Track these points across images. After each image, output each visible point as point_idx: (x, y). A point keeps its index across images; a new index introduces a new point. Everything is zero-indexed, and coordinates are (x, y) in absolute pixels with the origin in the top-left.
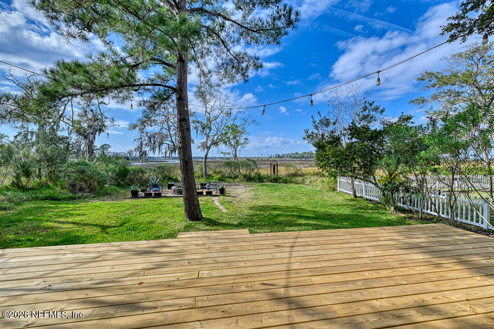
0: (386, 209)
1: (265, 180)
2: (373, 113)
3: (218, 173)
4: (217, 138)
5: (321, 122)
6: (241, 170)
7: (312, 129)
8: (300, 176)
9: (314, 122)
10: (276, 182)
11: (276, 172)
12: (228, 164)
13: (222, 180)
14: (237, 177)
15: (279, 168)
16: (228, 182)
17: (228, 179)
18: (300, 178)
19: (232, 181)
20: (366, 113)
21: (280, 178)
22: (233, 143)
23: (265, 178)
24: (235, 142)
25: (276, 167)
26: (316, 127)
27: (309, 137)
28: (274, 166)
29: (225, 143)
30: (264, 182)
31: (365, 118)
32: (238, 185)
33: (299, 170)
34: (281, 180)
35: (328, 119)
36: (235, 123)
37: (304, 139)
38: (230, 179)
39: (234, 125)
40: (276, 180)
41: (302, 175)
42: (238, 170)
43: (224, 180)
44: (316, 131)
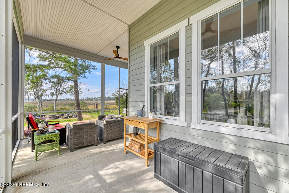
5: (118, 91)
23: (91, 111)
25: (97, 105)
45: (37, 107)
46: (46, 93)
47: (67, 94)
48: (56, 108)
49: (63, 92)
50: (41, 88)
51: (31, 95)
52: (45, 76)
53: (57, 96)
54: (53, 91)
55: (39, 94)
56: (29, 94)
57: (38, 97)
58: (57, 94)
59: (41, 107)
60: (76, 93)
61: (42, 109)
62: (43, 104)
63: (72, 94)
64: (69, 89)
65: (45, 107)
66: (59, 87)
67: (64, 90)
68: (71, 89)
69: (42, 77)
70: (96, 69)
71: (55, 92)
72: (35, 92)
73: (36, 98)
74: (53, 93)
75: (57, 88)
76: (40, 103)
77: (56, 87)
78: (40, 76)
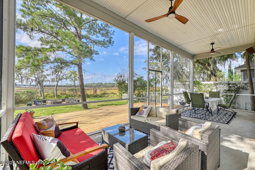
0: (138, 102)
1: (91, 96)
3: (64, 94)
5: (120, 76)
6: (78, 93)
8: (106, 94)
11: (96, 93)
21: (98, 95)
25: (96, 90)
33: (105, 92)
40: (96, 96)
42: (76, 93)
45: (38, 92)
46: (47, 79)
47: (67, 80)
48: (56, 94)
49: (63, 78)
50: (43, 74)
51: (32, 81)
52: (47, 58)
53: (58, 82)
54: (54, 76)
55: (41, 79)
56: (31, 80)
57: (39, 82)
58: (58, 80)
59: (42, 92)
60: (81, 78)
61: (43, 95)
62: (44, 90)
63: (72, 80)
64: (69, 75)
65: (45, 92)
66: (60, 73)
67: (64, 76)
68: (71, 75)
69: (44, 60)
70: (98, 54)
71: (55, 78)
72: (36, 78)
73: (38, 83)
74: (54, 79)
75: (58, 74)
76: (41, 88)
77: (56, 73)
78: (42, 59)
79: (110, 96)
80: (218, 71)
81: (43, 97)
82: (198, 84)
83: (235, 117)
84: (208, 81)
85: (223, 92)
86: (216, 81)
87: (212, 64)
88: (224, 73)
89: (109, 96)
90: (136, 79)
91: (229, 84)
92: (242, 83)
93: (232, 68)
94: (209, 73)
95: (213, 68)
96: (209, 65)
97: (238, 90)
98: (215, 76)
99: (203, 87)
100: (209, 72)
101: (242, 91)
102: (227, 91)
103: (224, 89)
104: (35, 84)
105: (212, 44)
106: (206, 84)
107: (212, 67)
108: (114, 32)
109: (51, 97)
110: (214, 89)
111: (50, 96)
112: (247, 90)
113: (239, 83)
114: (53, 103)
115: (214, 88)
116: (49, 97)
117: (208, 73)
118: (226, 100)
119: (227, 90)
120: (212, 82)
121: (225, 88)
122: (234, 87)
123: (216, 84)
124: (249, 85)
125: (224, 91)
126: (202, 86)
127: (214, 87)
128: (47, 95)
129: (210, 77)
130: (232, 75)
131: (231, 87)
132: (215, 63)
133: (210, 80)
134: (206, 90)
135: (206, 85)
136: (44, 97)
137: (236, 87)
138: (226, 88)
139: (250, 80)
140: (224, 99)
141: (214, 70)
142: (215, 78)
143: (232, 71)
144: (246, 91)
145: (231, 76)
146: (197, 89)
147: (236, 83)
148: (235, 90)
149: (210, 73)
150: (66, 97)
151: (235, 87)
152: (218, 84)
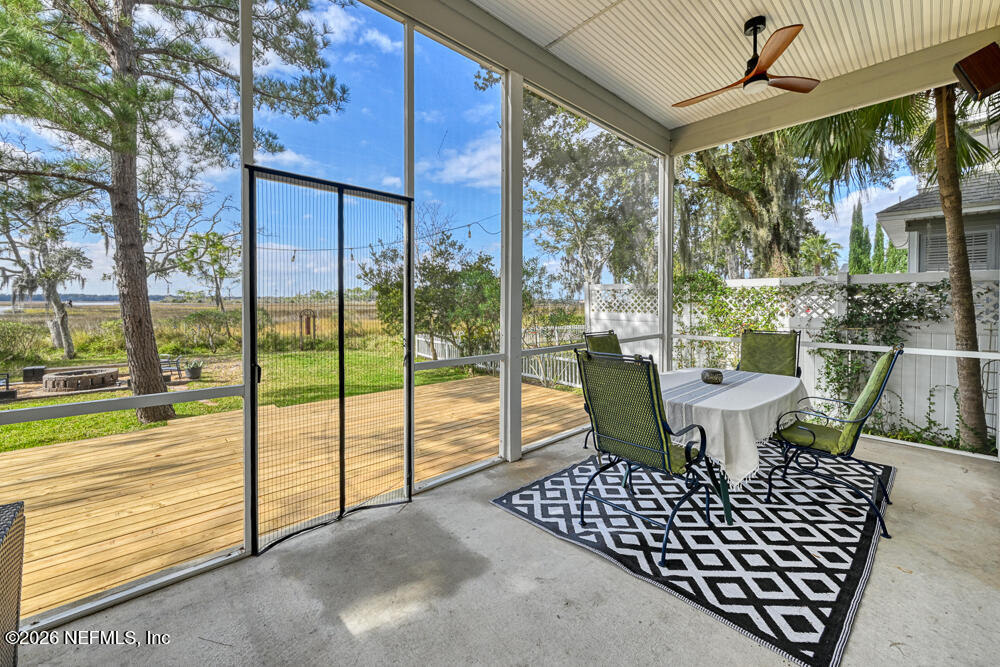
0: (463, 373)
1: (289, 347)
2: (451, 250)
3: (169, 338)
4: (166, 259)
5: (384, 255)
6: (232, 330)
7: (370, 264)
8: (359, 336)
9: (374, 255)
10: (312, 348)
11: (312, 331)
12: (201, 317)
13: (183, 353)
14: (221, 344)
15: (318, 321)
16: (199, 356)
17: (198, 350)
18: (358, 340)
19: (211, 353)
20: (443, 248)
21: (320, 342)
22: (211, 272)
23: (288, 343)
24: (215, 271)
25: (312, 319)
26: (377, 261)
27: (366, 275)
28: (308, 319)
29: (188, 269)
30: (288, 350)
31: (441, 254)
32: (228, 360)
33: (357, 326)
34: (322, 346)
35: (395, 251)
36: (215, 230)
37: (359, 278)
38: (204, 350)
39: (215, 235)
40: (311, 346)
41: (362, 335)
42: (224, 330)
43: (188, 352)
44: (375, 267)
51: (6, 278)
59: (61, 329)
61: (67, 340)
79: (371, 344)
80: (807, 231)
81: (65, 354)
82: (708, 292)
83: (886, 535)
84: (755, 274)
85: (823, 329)
86: (795, 275)
87: (777, 190)
88: (837, 250)
89: (368, 342)
90: (459, 268)
91: (852, 290)
92: (914, 285)
93: (864, 224)
94: (765, 236)
95: (785, 215)
96: (765, 197)
97: (897, 321)
98: (791, 251)
99: (731, 305)
100: (764, 234)
101: (916, 324)
102: (842, 323)
103: (826, 316)
104: (11, 293)
105: (755, 24)
106: (744, 289)
107: (775, 209)
108: (326, 32)
109: (108, 348)
110: (782, 314)
111: (106, 346)
112: (936, 318)
113: (899, 285)
114: (62, 383)
115: (781, 310)
116: (101, 350)
117: (756, 236)
118: (837, 373)
119: (840, 320)
120: (773, 282)
121: (832, 311)
122: (876, 304)
123: (792, 288)
124: (953, 295)
125: (827, 324)
126: (726, 297)
127: (782, 307)
128: (92, 341)
129: (768, 258)
130: (866, 252)
131: (860, 304)
132: (792, 186)
133: (767, 268)
134: (745, 320)
135: (744, 293)
136: (69, 352)
137: (885, 305)
138: (838, 309)
139: (957, 265)
140: (827, 367)
141: (787, 222)
142: (792, 263)
143: (867, 236)
144: (935, 326)
145: (862, 257)
146: (705, 317)
147: (885, 286)
148: (881, 321)
149: (770, 239)
150: (178, 350)
151: (880, 307)
152: (799, 287)
